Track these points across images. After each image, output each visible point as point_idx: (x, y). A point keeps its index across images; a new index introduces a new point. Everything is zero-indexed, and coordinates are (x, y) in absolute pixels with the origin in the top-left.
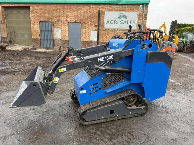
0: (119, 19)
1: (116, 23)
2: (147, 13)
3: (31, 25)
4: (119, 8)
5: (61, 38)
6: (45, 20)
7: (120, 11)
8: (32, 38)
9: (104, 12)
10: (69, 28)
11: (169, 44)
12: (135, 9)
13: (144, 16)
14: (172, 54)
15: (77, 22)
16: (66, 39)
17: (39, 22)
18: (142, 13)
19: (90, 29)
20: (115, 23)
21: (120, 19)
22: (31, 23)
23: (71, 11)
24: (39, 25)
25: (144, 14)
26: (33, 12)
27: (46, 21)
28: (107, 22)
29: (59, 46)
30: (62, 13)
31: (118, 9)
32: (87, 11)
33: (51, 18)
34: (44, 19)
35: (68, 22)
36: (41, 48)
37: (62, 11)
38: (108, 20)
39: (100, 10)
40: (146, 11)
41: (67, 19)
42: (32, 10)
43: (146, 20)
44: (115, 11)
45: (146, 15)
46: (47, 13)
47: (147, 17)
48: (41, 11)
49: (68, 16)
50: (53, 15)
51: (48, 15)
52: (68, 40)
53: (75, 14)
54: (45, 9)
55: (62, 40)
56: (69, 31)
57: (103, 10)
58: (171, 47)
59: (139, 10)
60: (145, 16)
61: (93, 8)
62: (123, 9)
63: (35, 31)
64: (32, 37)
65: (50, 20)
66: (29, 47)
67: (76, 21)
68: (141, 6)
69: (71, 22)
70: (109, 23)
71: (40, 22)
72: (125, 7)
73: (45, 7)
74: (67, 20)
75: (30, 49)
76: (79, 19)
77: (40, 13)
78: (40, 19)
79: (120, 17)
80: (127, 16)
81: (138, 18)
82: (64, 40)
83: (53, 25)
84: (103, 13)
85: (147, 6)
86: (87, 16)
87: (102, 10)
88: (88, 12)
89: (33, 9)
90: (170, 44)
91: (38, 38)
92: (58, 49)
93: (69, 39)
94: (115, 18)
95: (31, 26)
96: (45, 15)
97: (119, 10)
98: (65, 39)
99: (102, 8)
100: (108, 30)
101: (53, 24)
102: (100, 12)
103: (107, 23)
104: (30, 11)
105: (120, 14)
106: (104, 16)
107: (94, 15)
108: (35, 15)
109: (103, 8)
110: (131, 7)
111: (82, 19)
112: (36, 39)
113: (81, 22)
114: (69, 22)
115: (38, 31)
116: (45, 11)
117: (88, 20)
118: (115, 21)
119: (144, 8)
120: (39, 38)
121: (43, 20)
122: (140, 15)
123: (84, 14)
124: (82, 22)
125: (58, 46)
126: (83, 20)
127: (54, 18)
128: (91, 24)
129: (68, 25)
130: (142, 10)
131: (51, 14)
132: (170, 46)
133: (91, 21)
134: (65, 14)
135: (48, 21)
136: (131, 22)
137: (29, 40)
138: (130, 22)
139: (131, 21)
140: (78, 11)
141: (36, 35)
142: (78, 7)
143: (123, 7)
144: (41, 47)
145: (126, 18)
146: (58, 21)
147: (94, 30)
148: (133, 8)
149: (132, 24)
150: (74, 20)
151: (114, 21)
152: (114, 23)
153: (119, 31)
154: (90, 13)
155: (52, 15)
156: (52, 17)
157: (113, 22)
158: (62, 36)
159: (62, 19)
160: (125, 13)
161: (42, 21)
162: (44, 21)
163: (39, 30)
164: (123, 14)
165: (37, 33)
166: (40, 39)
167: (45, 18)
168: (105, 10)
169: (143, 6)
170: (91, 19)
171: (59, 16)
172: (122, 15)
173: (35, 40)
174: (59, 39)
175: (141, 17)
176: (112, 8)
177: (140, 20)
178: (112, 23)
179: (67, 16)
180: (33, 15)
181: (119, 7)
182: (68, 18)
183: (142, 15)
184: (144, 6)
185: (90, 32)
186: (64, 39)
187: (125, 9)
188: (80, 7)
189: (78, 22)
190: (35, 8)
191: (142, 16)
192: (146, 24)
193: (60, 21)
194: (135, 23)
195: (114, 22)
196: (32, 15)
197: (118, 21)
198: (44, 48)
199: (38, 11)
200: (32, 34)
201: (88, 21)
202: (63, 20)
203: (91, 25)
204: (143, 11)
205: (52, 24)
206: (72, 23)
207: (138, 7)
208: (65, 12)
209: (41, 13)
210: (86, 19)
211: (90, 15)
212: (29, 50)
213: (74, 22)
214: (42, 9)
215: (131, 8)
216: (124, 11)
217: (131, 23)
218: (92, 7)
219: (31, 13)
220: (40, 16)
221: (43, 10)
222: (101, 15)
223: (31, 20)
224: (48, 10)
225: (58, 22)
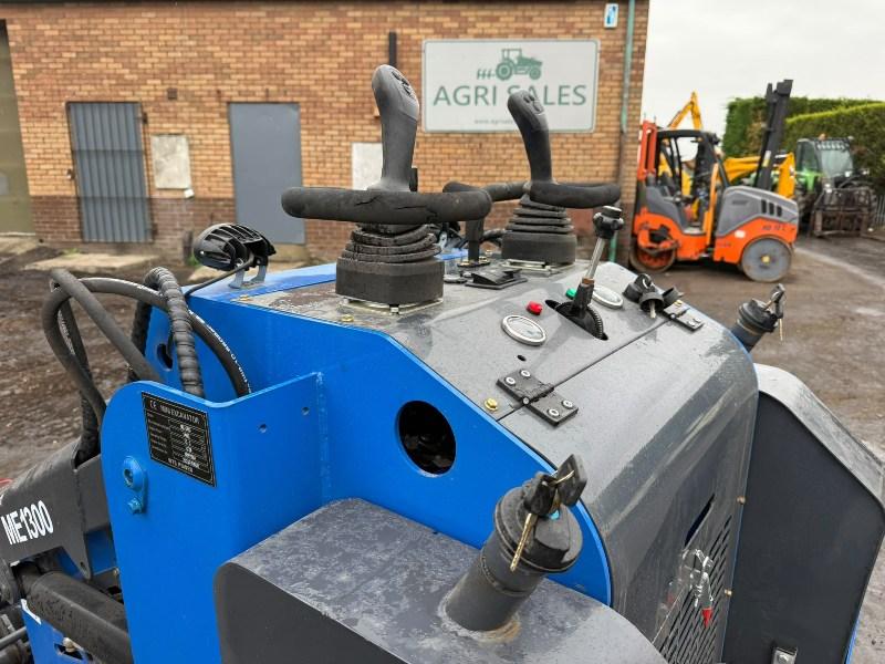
0: (499, 76)
1: (487, 103)
2: (644, 47)
3: (22, 125)
4: (496, 19)
5: (194, 187)
6: (97, 93)
7: (505, 36)
8: (32, 193)
9: (417, 43)
10: (230, 134)
11: (764, 203)
12: (580, 26)
13: (629, 60)
14: (783, 254)
15: (271, 99)
16: (221, 195)
17: (63, 104)
18: (620, 43)
19: (350, 135)
20: (480, 100)
21: (503, 79)
22: (21, 110)
23: (239, 43)
24: (66, 125)
25: (629, 49)
26: (28, 49)
27: (104, 99)
28: (438, 99)
29: (181, 230)
30: (190, 55)
31: (496, 25)
32: (325, 37)
33: (131, 83)
34: (89, 88)
35: (225, 99)
36: (86, 247)
37: (192, 43)
38: (442, 88)
39: (398, 31)
40: (640, 31)
41: (221, 88)
42: (19, 39)
43: (641, 80)
44: (477, 36)
45: (641, 53)
46: (107, 55)
47: (643, 65)
48: (71, 43)
49: (225, 71)
50: (141, 66)
51: (114, 66)
52: (230, 195)
53: (262, 54)
54: (92, 32)
55: (201, 199)
56: (232, 149)
57: (415, 31)
58: (775, 217)
59: (602, 31)
60: (635, 60)
61: (358, 25)
62: (520, 25)
63: (47, 156)
64: (27, 190)
65: (127, 95)
66: (19, 244)
67: (267, 96)
68: (614, 8)
69: (242, 99)
70: (449, 103)
71: (69, 104)
72: (527, 14)
73: (93, 21)
74: (219, 92)
75: (23, 255)
76: (287, 82)
77: (66, 55)
78: (70, 88)
79: (505, 70)
80: (540, 63)
81: (601, 72)
82: (207, 200)
83: (145, 121)
84: (415, 48)
85: (641, 7)
86: (327, 66)
87: (406, 31)
88: (329, 43)
89: (26, 33)
90: (768, 201)
91: (62, 193)
92: (180, 249)
93: (235, 192)
94: (479, 75)
95: (24, 130)
96: (95, 65)
97: (496, 31)
98: (215, 195)
99: (406, 19)
100: (446, 140)
101: (145, 115)
102: (399, 43)
103: (435, 103)
104: (12, 44)
105: (503, 51)
106: (418, 66)
107: (364, 60)
108: (38, 66)
109: (413, 23)
110: (561, 13)
111: (304, 82)
112: (55, 197)
113: (296, 99)
114: (229, 103)
115: (59, 153)
116: (95, 44)
117: (334, 88)
118: (481, 92)
119: (626, 16)
120: (68, 193)
121: (85, 91)
122: (609, 57)
123: (311, 54)
124: (304, 99)
125: (180, 235)
126: (305, 91)
127: (149, 82)
128: (350, 111)
129: (228, 116)
130: (620, 31)
131: (128, 58)
132: (772, 212)
133: (351, 90)
134: (209, 60)
135: (114, 99)
136: (564, 91)
137: (15, 203)
138: (560, 95)
139: (561, 88)
140: (278, 43)
141: (48, 173)
142: (278, 20)
143: (519, 13)
144: (85, 243)
145: (536, 75)
146: (172, 95)
147: (371, 139)
148: (571, 19)
149: (567, 104)
150: (259, 88)
151: (472, 93)
152: (476, 102)
153: (505, 141)
154: (342, 48)
155: (133, 68)
156: (135, 77)
157: (468, 97)
158: (194, 178)
159: (191, 88)
160: (530, 48)
161: (79, 99)
162: (90, 99)
163: (68, 151)
164: (517, 53)
165: (58, 167)
166: (78, 198)
167: (98, 82)
168: (421, 31)
169: (624, 7)
170: (350, 83)
171: (172, 69)
172: (513, 56)
173: (50, 204)
174: (178, 195)
175: (612, 68)
176: (460, 23)
177: (612, 84)
178: (465, 100)
179: (220, 71)
180: (31, 66)
181: (496, 14)
182: (227, 82)
183: (621, 55)
184: (627, 10)
185: (349, 149)
186: (209, 195)
187: (529, 25)
188: (287, 20)
189: (281, 99)
190: (39, 27)
191: (618, 60)
192: (640, 104)
193: (180, 98)
194: (584, 101)
195: (477, 96)
196: (21, 66)
197: (495, 88)
198: (100, 247)
199: (57, 44)
200: (29, 172)
201: (337, 94)
202: (199, 93)
203: (351, 116)
204: (625, 36)
205: (140, 115)
206: (247, 106)
207: (597, 13)
208: (209, 49)
209: (74, 55)
210: (322, 82)
211: (341, 60)
212: (12, 260)
213: (258, 99)
214: (78, 33)
215: (561, 19)
216: (526, 34)
217: (564, 100)
218: (355, 20)
219: (14, 55)
220: (68, 71)
221: (81, 38)
222: (405, 60)
223: (20, 93)
224: (109, 38)
225: (169, 104)
